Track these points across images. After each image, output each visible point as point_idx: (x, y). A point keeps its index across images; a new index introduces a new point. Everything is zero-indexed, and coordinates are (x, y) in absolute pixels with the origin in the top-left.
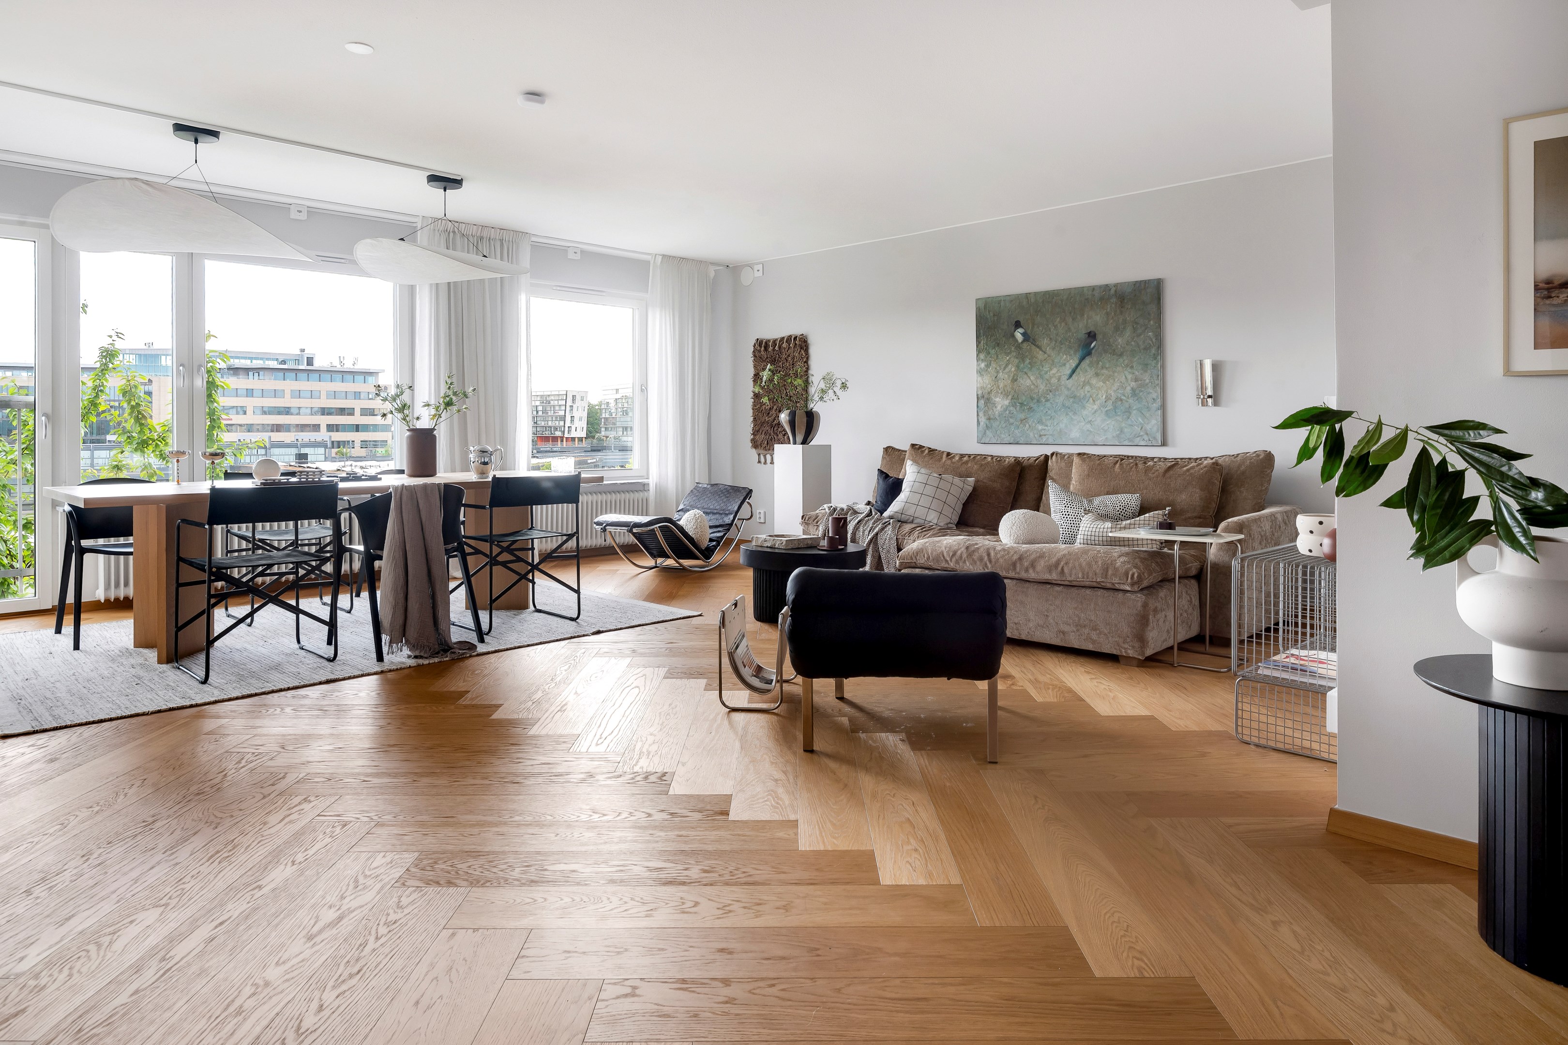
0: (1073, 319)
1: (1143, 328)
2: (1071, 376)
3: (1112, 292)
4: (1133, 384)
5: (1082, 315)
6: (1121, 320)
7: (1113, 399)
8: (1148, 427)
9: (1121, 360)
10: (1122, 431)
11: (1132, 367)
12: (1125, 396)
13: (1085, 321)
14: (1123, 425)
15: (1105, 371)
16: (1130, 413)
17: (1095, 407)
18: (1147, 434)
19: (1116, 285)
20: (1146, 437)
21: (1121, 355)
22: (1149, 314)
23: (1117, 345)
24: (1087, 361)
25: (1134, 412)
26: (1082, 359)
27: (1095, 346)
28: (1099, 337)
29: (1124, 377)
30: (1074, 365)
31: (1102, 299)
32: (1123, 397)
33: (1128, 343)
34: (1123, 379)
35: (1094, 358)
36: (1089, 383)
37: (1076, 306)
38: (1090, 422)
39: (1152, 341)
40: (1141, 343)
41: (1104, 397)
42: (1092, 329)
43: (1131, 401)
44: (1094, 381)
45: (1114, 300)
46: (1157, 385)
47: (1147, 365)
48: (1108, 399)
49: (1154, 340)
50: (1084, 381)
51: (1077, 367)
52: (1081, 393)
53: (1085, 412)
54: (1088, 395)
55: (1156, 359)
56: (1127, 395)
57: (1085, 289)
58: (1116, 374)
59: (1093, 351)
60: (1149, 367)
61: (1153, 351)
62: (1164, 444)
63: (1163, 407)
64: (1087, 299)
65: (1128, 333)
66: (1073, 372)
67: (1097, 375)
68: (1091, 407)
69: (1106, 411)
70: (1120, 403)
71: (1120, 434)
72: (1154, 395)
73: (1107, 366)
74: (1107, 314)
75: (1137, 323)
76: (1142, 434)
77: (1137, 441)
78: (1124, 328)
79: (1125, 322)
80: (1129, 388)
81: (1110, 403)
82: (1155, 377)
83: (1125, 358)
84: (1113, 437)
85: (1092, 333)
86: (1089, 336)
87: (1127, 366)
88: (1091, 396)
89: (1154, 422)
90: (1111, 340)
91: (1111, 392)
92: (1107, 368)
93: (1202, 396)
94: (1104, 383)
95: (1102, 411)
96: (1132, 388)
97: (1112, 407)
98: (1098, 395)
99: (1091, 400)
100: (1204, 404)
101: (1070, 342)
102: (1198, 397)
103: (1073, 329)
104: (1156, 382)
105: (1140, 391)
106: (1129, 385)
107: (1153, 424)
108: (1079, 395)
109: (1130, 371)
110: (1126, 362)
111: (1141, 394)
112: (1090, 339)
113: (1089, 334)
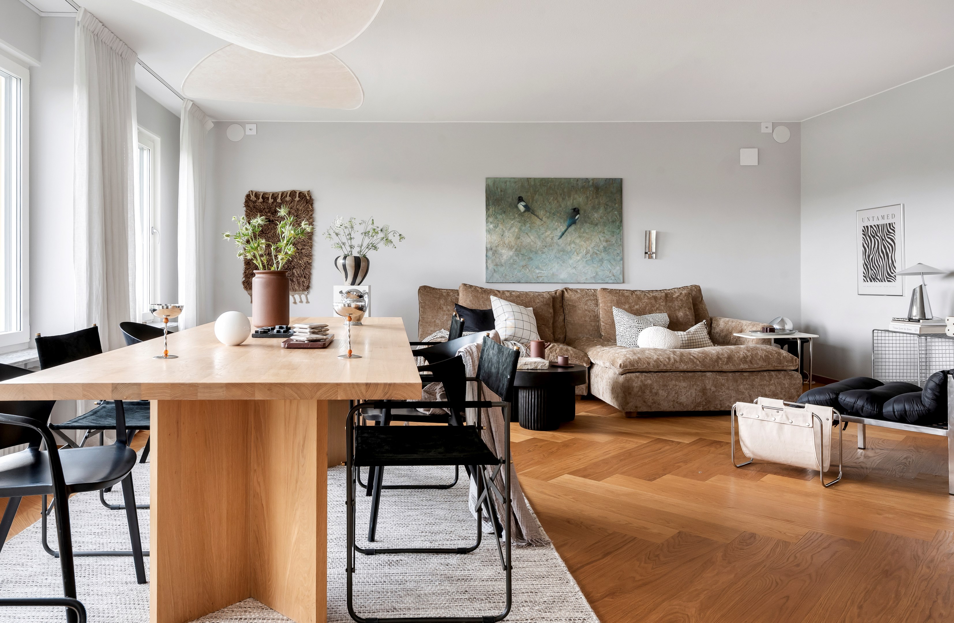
0: (563, 198)
1: (611, 209)
2: (560, 237)
3: (591, 183)
4: (605, 244)
5: (570, 196)
6: (596, 203)
7: (591, 252)
8: (614, 271)
9: (596, 228)
10: (597, 274)
11: (604, 233)
12: (598, 251)
13: (571, 201)
14: (598, 270)
15: (585, 235)
16: (603, 262)
17: (579, 258)
18: (614, 276)
19: (593, 179)
20: (613, 278)
21: (597, 225)
22: (615, 200)
23: (593, 218)
25: (606, 261)
26: (569, 226)
27: (578, 218)
28: (581, 212)
29: (598, 239)
30: (563, 230)
31: (583, 187)
32: (597, 252)
33: (601, 218)
34: (598, 240)
36: (574, 242)
37: (565, 190)
39: (617, 217)
40: (610, 218)
41: (585, 251)
42: (576, 206)
43: (603, 254)
44: (577, 241)
45: (592, 189)
46: (621, 245)
47: (613, 232)
48: (587, 253)
50: (571, 241)
51: (565, 231)
52: (569, 248)
53: (570, 262)
54: (574, 250)
55: (619, 228)
56: (600, 251)
57: (572, 180)
58: (593, 237)
59: (577, 221)
60: (615, 233)
61: (618, 223)
62: (623, 282)
63: (622, 259)
64: (573, 186)
65: (601, 211)
66: (563, 234)
67: (580, 237)
68: (575, 257)
69: (586, 261)
70: (595, 255)
71: (594, 276)
72: (618, 252)
73: (587, 231)
74: (587, 197)
75: (607, 205)
76: (610, 275)
77: (607, 280)
78: (599, 208)
79: (599, 203)
80: (601, 246)
81: (589, 255)
82: (619, 240)
83: (599, 226)
84: (591, 277)
85: (576, 210)
86: (574, 211)
87: (600, 232)
88: (575, 251)
89: (618, 268)
90: (590, 215)
91: (589, 248)
92: (587, 233)
93: (649, 253)
94: (585, 242)
95: (583, 261)
96: (604, 247)
97: (590, 258)
98: (580, 250)
99: (575, 253)
100: (650, 257)
101: (561, 214)
102: (646, 253)
103: (563, 205)
104: (620, 243)
105: (609, 249)
106: (602, 244)
107: (617, 270)
108: (566, 249)
109: (602, 235)
110: (600, 229)
111: (610, 250)
112: (575, 213)
113: (574, 209)
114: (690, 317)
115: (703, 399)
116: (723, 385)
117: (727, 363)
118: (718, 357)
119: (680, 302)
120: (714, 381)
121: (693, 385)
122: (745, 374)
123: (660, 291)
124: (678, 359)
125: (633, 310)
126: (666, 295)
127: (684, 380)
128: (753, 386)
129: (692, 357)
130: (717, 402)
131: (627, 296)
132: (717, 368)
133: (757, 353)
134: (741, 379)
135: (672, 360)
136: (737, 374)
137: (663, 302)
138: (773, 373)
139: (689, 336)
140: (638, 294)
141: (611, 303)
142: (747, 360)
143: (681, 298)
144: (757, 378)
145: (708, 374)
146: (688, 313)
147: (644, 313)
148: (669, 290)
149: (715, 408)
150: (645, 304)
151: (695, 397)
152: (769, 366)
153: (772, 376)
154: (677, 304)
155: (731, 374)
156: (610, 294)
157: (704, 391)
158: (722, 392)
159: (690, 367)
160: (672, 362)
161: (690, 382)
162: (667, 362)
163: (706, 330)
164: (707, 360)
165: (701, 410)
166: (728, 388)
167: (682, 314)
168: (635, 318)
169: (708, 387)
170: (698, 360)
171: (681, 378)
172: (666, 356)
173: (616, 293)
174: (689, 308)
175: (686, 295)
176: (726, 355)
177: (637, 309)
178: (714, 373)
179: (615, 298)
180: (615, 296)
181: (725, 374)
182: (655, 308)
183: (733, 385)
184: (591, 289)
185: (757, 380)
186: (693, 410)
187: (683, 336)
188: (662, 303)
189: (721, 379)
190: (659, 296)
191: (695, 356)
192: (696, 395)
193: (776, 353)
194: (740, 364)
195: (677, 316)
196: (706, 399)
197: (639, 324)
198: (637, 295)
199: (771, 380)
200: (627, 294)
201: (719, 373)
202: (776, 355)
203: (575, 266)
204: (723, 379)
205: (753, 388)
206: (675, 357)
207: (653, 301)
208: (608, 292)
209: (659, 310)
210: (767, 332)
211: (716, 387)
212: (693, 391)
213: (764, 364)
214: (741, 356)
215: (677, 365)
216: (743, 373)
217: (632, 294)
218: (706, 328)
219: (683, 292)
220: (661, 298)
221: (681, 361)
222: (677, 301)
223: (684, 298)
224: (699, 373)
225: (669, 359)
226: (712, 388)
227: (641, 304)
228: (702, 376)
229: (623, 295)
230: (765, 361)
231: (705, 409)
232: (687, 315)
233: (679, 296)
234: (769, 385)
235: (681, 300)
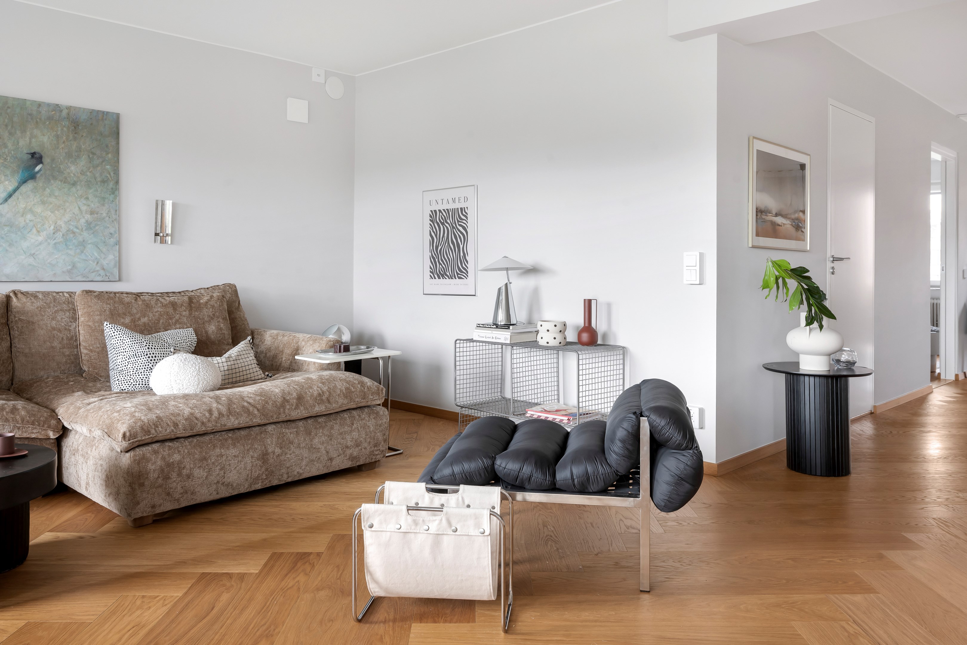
0: (11, 134)
1: (100, 160)
2: (6, 200)
3: (65, 113)
4: (88, 217)
5: (24, 131)
6: (74, 147)
7: (64, 230)
8: (105, 262)
9: (74, 189)
10: (74, 266)
11: (87, 198)
12: (77, 228)
13: (27, 139)
14: (76, 259)
15: (52, 200)
16: (85, 247)
17: (40, 239)
18: (104, 269)
19: (69, 108)
20: (102, 273)
21: (74, 184)
22: (107, 146)
23: (69, 173)
24: (30, 185)
25: (90, 246)
26: (24, 182)
27: (40, 170)
28: (46, 160)
29: (77, 208)
30: (11, 188)
31: (50, 118)
32: (75, 230)
33: (83, 173)
34: (76, 211)
35: (40, 183)
36: (31, 211)
37: (15, 119)
38: (33, 255)
39: (110, 174)
40: (97, 175)
41: (52, 227)
42: (36, 149)
43: (85, 234)
44: (39, 209)
45: (66, 123)
46: (115, 220)
47: (104, 199)
48: (57, 230)
49: (112, 174)
50: (25, 208)
51: (15, 191)
52: (21, 221)
53: (25, 244)
54: (31, 224)
55: (113, 193)
56: (80, 227)
57: (28, 103)
58: (67, 204)
59: (38, 175)
60: (106, 200)
61: (111, 185)
62: (120, 280)
63: (118, 243)
64: (30, 115)
65: (83, 162)
66: (10, 196)
67: (43, 203)
68: (34, 238)
69: (55, 244)
70: (72, 235)
71: (71, 269)
72: (112, 230)
73: (57, 194)
74: (57, 137)
75: (93, 154)
76: (98, 268)
77: (92, 276)
78: (78, 157)
79: (79, 149)
80: (83, 221)
81: (59, 235)
82: (113, 212)
83: (79, 187)
84: (63, 272)
85: (37, 156)
86: (33, 156)
87: (81, 197)
88: (34, 226)
89: (111, 257)
90: (62, 166)
91: (61, 223)
92: (56, 196)
93: (161, 234)
94: (52, 212)
95: (49, 244)
96: (87, 221)
97: (61, 240)
98: (43, 225)
99: (34, 230)
100: (163, 241)
101: (5, 159)
102: (157, 234)
103: (10, 145)
104: (114, 217)
105: (96, 225)
106: (84, 217)
107: (110, 259)
108: (17, 223)
109: (85, 202)
110: (80, 193)
111: (97, 228)
112: (34, 161)
113: (33, 155)
114: (226, 332)
115: (263, 469)
116: (291, 443)
117: (297, 407)
118: (284, 398)
119: (211, 309)
120: (278, 438)
121: (248, 450)
122: (320, 420)
123: (180, 293)
124: (224, 410)
125: (139, 326)
126: (191, 299)
127: (234, 445)
128: (330, 437)
129: (246, 404)
130: (283, 471)
131: (128, 303)
132: (283, 417)
133: (335, 386)
134: (316, 428)
135: (216, 414)
136: (310, 421)
137: (185, 311)
138: (355, 413)
139: (229, 363)
140: (146, 299)
141: (101, 315)
142: (324, 398)
143: (212, 303)
144: (336, 424)
145: (270, 428)
146: (222, 325)
147: (156, 329)
148: (192, 291)
149: (280, 480)
150: (157, 314)
151: (251, 470)
152: (352, 403)
153: (354, 417)
154: (206, 312)
155: (301, 423)
156: (99, 299)
157: (264, 457)
158: (290, 454)
159: (243, 420)
160: (216, 417)
161: (244, 446)
162: (206, 418)
163: (252, 351)
164: (270, 407)
165: (260, 488)
166: (299, 447)
167: (214, 328)
168: (143, 340)
169: (270, 450)
170: (256, 407)
171: (230, 441)
172: (204, 407)
173: (109, 298)
174: (223, 319)
175: (218, 299)
176: (295, 395)
177: (144, 323)
178: (279, 425)
179: (107, 307)
180: (107, 304)
181: (293, 425)
182: (174, 321)
183: (305, 439)
184: (63, 292)
185: (336, 427)
186: (247, 491)
187: (221, 365)
188: (184, 313)
189: (289, 432)
190: (179, 302)
191: (251, 401)
192: (252, 466)
193: (359, 383)
194: (315, 406)
195: (206, 332)
196: (267, 470)
197: (150, 350)
198: (144, 301)
199: (353, 424)
200: (127, 300)
201: (285, 424)
202: (359, 386)
203: (33, 252)
204: (291, 433)
205: (331, 439)
206: (220, 407)
207: (171, 310)
208: (96, 296)
209: (180, 324)
210: (340, 352)
211: (281, 448)
212: (248, 460)
213: (345, 401)
214: (315, 393)
215: (224, 420)
216: (317, 418)
217: (136, 300)
218: (252, 348)
219: (215, 295)
220: (182, 305)
221: (230, 412)
222: (207, 308)
223: (216, 303)
224: (257, 428)
225: (210, 411)
226: (276, 451)
227: (151, 315)
228: (261, 433)
229: (121, 302)
230: (346, 397)
231: (266, 484)
232: (221, 329)
233: (209, 300)
234: (351, 431)
235: (213, 307)
